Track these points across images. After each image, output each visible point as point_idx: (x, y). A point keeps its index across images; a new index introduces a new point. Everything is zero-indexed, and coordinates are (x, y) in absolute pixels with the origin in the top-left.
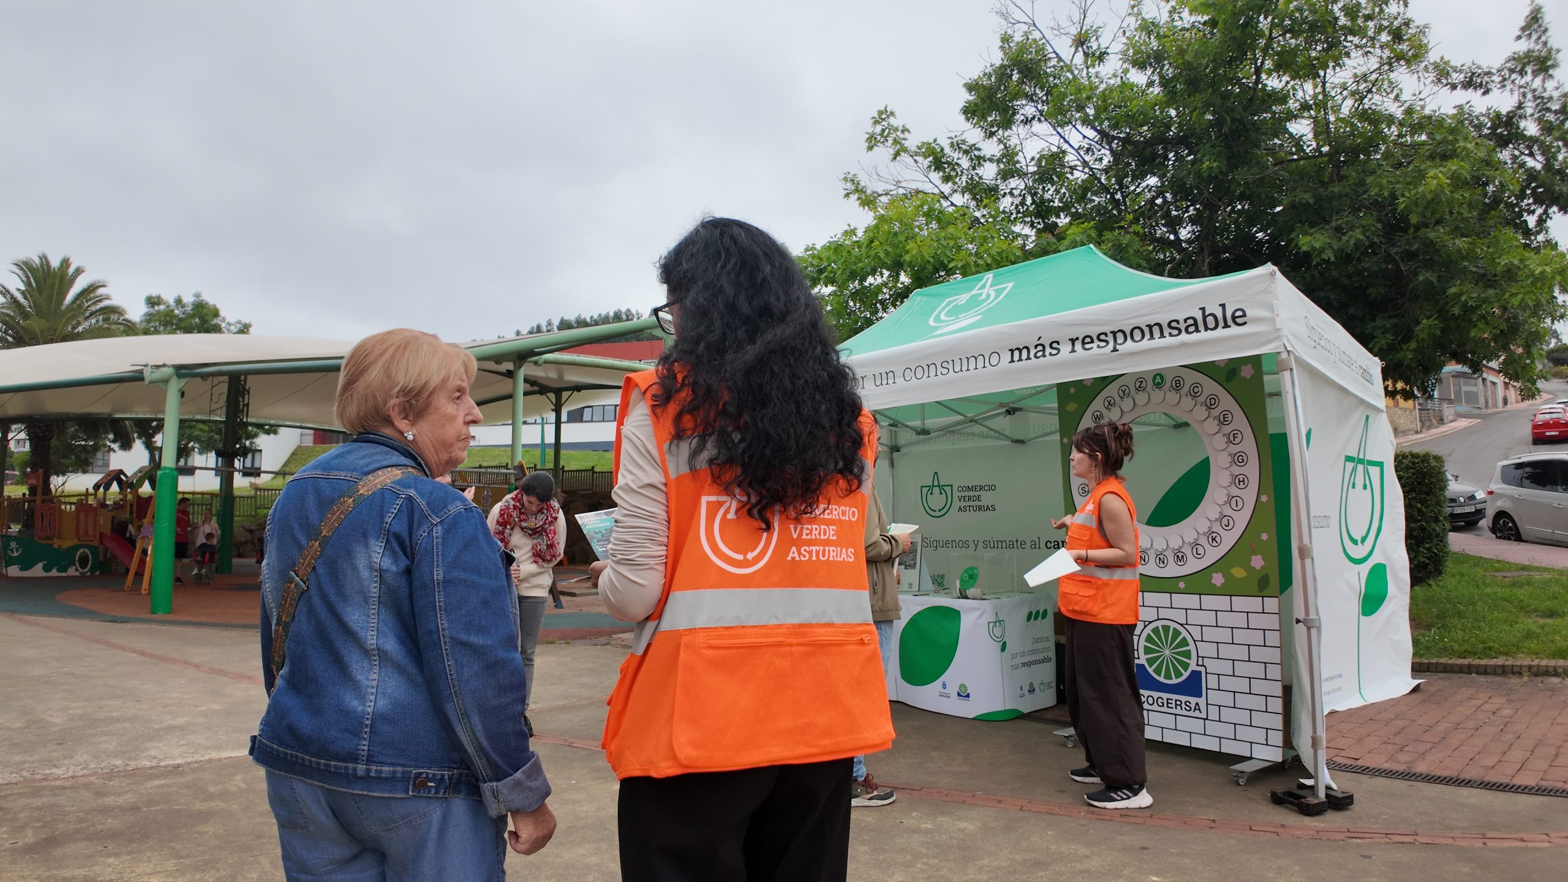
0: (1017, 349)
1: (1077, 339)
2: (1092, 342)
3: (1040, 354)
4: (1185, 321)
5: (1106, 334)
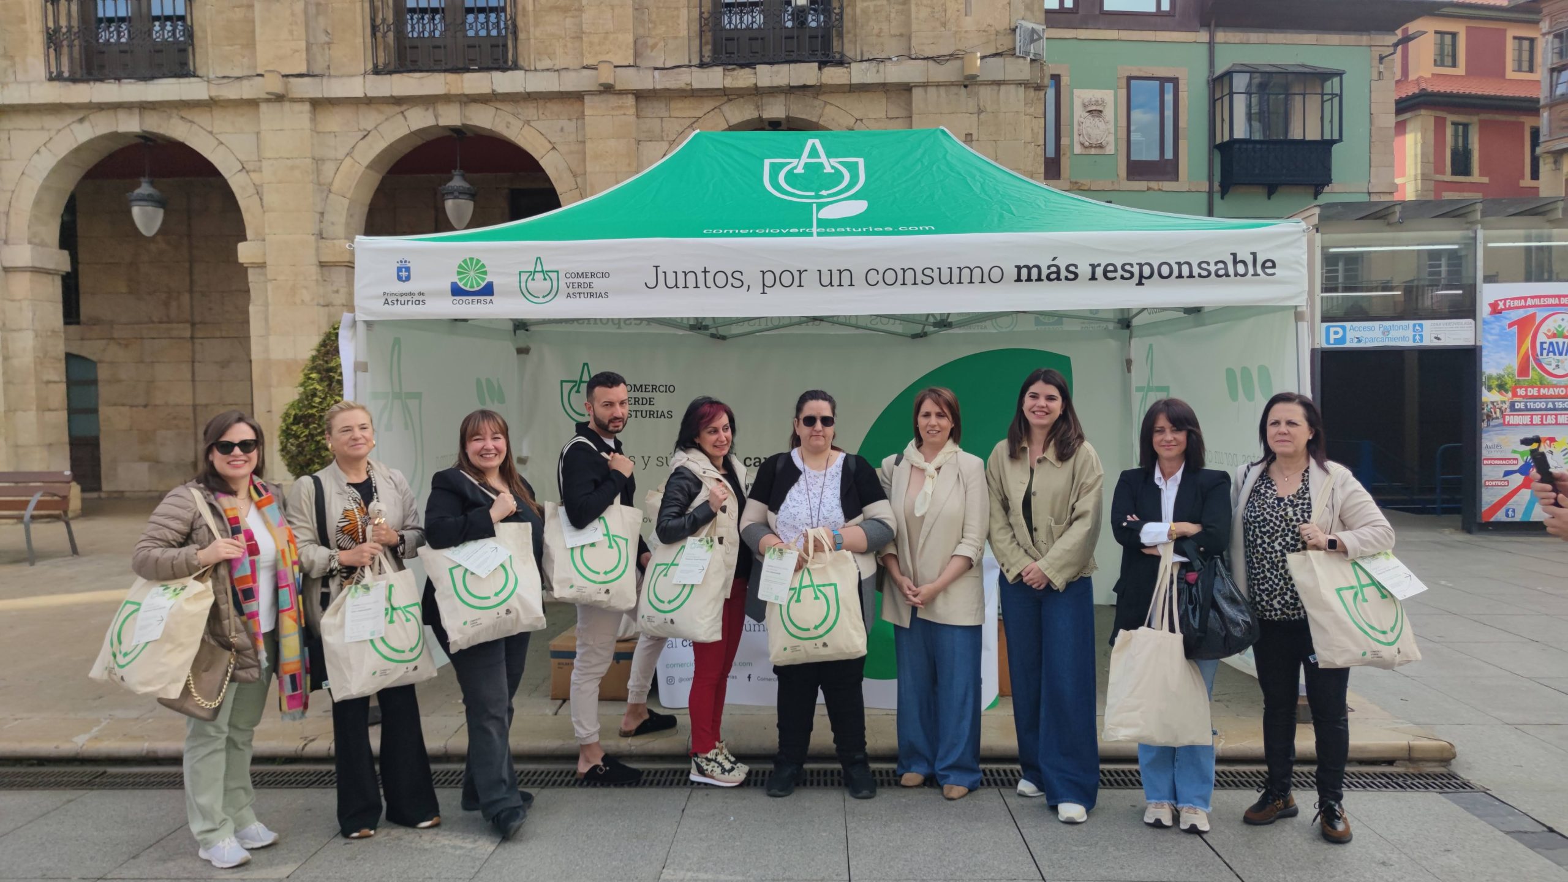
0: (1026, 266)
1: (1099, 265)
2: (1115, 271)
3: (1053, 276)
4: (1216, 263)
5: (1132, 265)
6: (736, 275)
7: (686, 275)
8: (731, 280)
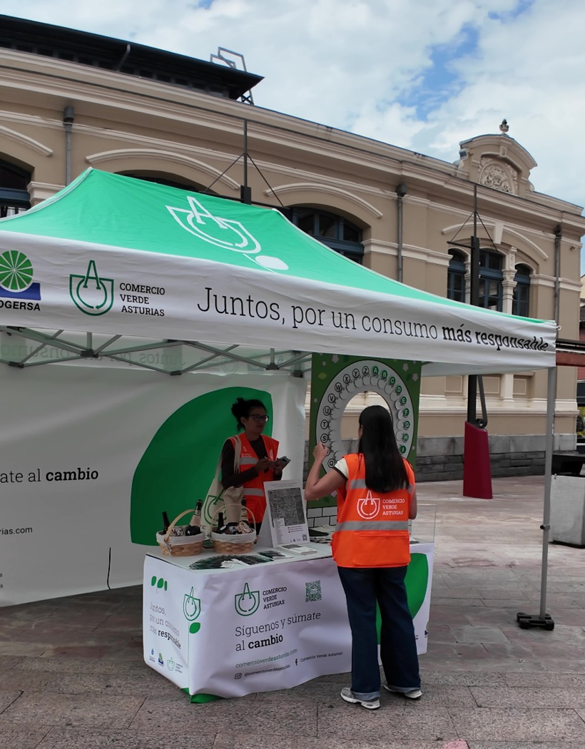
6: (274, 307)
7: (233, 301)
8: (270, 312)
